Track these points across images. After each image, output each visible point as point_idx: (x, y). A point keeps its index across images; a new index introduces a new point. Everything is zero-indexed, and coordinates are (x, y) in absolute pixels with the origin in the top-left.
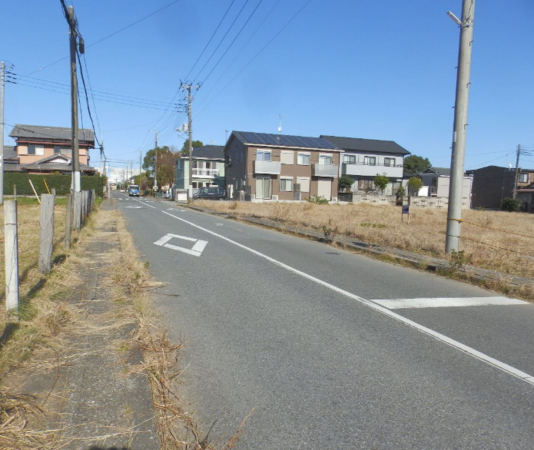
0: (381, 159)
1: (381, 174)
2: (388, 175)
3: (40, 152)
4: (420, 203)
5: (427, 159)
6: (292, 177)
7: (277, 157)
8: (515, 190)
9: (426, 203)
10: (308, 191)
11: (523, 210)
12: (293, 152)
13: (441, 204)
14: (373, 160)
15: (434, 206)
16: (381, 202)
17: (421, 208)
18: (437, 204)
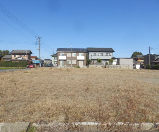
0: (104, 54)
1: (99, 58)
2: (101, 58)
3: (17, 56)
4: (113, 67)
5: (141, 53)
6: (71, 60)
7: (66, 55)
8: (149, 62)
9: (115, 67)
10: (76, 64)
11: (152, 68)
12: (71, 53)
13: (121, 67)
14: (102, 54)
15: (118, 68)
16: (98, 67)
17: (113, 68)
18: (119, 67)
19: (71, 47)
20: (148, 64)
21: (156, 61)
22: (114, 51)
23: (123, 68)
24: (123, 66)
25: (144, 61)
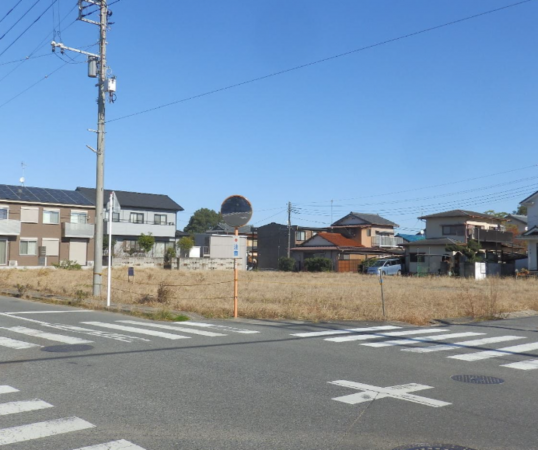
0: (150, 215)
1: (146, 234)
4: (191, 265)
6: (35, 239)
7: (16, 215)
8: (289, 248)
9: (198, 265)
10: (57, 254)
11: (297, 269)
12: (37, 208)
13: (215, 266)
14: (140, 217)
15: (207, 268)
16: (146, 265)
17: (192, 270)
18: (210, 266)
19: (22, 181)
20: (286, 256)
21: (302, 245)
22: (182, 209)
23: (220, 268)
24: (222, 262)
25: (256, 244)
